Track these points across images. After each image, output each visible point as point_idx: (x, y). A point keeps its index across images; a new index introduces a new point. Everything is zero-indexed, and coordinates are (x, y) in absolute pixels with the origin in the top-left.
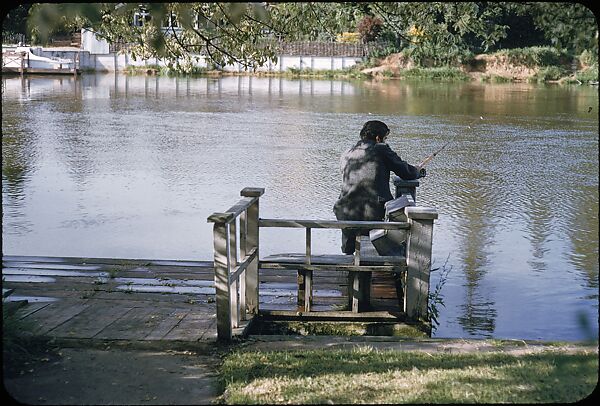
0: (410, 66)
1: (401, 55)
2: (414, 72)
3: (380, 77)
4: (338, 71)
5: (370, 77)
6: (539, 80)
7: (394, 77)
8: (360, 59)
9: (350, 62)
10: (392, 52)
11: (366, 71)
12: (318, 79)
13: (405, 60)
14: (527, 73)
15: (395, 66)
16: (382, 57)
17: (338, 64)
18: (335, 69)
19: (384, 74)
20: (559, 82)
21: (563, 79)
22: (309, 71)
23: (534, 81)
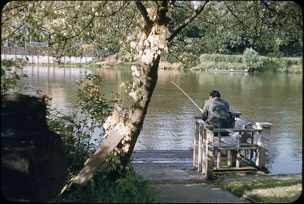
0: (119, 61)
1: (115, 56)
2: (122, 64)
3: (105, 67)
4: (84, 64)
5: (100, 66)
6: (181, 68)
7: (111, 66)
8: (94, 58)
9: (89, 59)
10: (111, 54)
11: (98, 63)
12: (74, 67)
13: (117, 58)
14: (176, 65)
15: (112, 61)
16: (106, 56)
17: (84, 60)
18: (82, 62)
19: (107, 65)
20: (191, 69)
21: (193, 68)
22: (69, 63)
23: (179, 69)
